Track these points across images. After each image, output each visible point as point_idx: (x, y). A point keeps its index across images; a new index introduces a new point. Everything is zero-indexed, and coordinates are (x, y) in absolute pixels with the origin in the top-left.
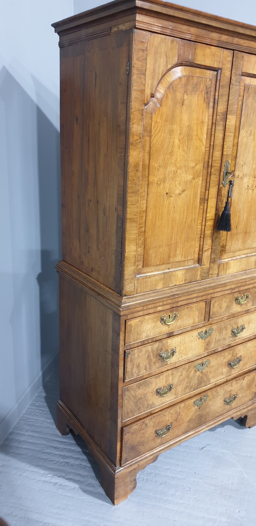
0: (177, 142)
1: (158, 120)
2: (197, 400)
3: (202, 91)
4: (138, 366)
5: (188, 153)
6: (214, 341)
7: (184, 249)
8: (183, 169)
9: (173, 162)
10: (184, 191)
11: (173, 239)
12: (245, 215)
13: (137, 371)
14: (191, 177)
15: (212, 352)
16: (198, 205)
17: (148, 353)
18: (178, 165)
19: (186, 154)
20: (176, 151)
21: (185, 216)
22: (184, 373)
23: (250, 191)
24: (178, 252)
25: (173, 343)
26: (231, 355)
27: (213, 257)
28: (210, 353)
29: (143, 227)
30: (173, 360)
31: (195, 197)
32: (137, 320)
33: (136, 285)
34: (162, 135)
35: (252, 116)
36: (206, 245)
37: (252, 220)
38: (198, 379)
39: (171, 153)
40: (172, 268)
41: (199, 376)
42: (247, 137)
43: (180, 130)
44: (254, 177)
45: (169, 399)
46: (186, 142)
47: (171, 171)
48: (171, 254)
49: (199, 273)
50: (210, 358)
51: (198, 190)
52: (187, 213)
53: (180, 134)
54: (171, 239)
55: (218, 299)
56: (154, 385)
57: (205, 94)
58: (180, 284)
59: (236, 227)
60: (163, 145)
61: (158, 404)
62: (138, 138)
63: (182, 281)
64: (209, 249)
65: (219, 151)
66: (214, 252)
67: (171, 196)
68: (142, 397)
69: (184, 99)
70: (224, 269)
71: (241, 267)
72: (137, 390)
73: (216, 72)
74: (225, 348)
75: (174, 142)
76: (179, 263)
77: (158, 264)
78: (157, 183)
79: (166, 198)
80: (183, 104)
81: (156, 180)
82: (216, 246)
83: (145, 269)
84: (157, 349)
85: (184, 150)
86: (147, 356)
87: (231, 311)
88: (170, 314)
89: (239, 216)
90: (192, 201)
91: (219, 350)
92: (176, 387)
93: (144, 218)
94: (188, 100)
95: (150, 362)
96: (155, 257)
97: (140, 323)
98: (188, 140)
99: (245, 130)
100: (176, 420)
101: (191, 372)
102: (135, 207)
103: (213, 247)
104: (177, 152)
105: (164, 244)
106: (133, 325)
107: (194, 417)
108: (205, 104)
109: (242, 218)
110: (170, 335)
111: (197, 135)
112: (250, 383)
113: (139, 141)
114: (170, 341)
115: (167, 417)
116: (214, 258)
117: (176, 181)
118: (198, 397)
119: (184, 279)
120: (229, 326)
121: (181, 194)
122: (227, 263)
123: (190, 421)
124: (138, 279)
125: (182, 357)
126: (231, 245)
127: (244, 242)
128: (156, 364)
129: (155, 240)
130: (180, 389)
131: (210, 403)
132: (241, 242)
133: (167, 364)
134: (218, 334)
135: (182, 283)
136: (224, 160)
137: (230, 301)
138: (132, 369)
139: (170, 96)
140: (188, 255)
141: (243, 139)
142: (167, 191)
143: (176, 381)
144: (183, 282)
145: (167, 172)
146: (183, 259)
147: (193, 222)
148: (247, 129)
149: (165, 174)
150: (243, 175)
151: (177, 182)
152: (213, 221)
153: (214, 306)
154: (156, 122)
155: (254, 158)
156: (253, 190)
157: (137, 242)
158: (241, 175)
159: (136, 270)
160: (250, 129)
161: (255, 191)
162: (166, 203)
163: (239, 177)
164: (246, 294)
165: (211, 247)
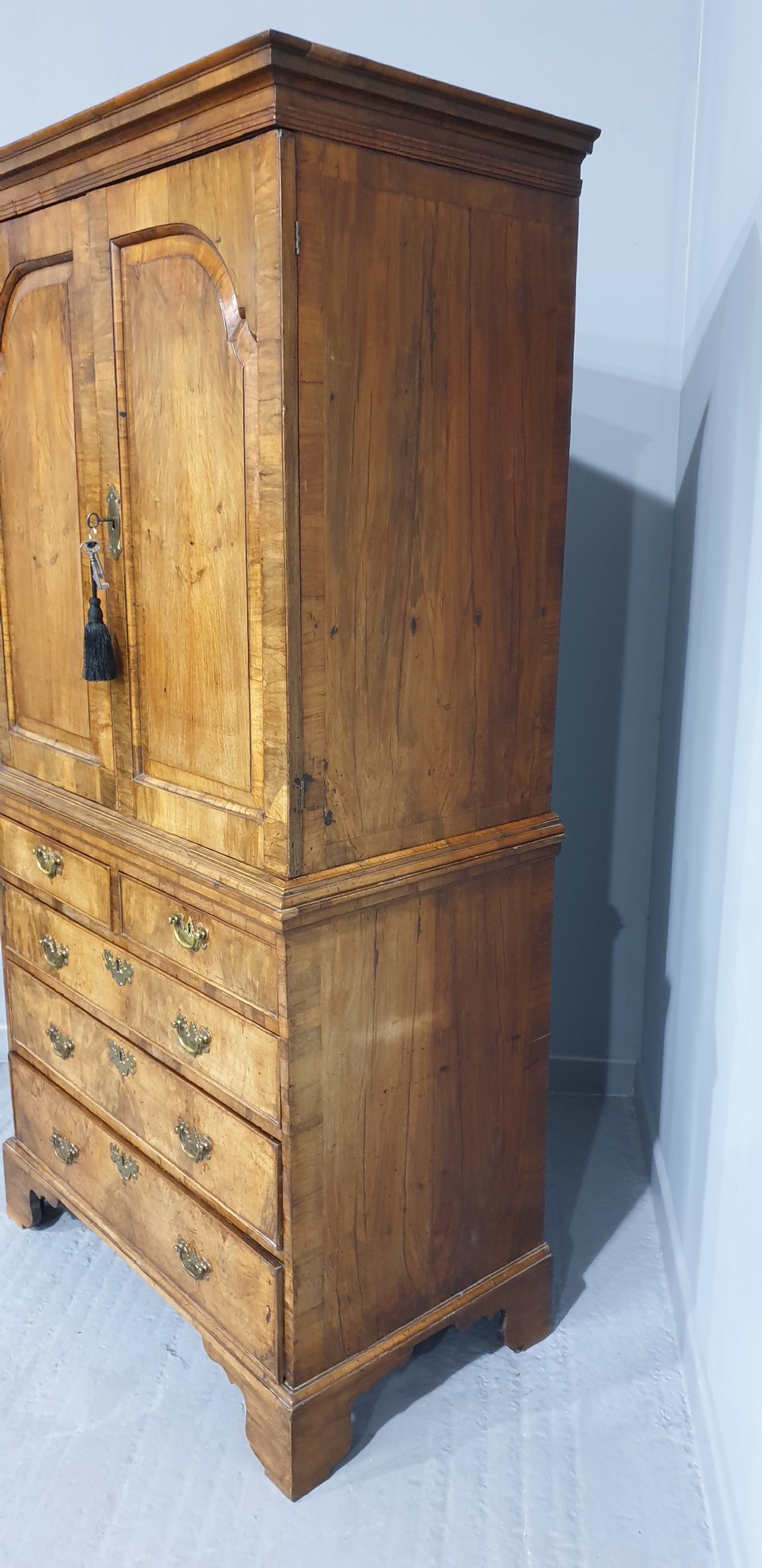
0: (35, 442)
2: (117, 1150)
4: (19, 932)
6: (138, 1007)
7: (71, 704)
8: (50, 502)
9: (35, 486)
10: (57, 556)
11: (53, 668)
12: (183, 662)
13: (18, 941)
14: (63, 524)
15: (140, 1043)
17: (28, 916)
18: (43, 495)
19: (51, 468)
20: (36, 462)
22: (90, 1039)
23: (185, 587)
24: (63, 708)
25: (64, 931)
26: (185, 1106)
27: (118, 753)
28: (133, 1039)
30: (66, 975)
31: (74, 577)
32: (8, 825)
33: (12, 747)
34: (15, 429)
35: (157, 352)
36: (102, 710)
37: (204, 686)
39: (31, 466)
40: (61, 742)
41: (119, 1082)
43: (37, 415)
44: (189, 545)
45: (71, 1075)
46: (48, 441)
47: (35, 509)
48: (54, 707)
49: (98, 779)
50: (138, 1058)
53: (37, 424)
54: (50, 668)
55: (134, 885)
56: (45, 1007)
57: (60, 322)
58: (68, 788)
59: (165, 690)
60: (18, 453)
61: (56, 1067)
63: (71, 785)
64: (108, 726)
65: (94, 461)
66: (118, 739)
67: (40, 565)
68: (33, 1015)
69: (32, 343)
70: (146, 806)
71: (187, 827)
72: (24, 988)
73: (69, 264)
75: (31, 443)
76: (67, 737)
77: (37, 716)
78: (19, 533)
79: (34, 571)
80: (33, 358)
81: (16, 525)
82: (119, 724)
83: (26, 721)
84: (40, 920)
85: (46, 461)
86: (28, 922)
87: (170, 952)
88: (50, 850)
89: (168, 660)
90: (72, 587)
91: (155, 1054)
92: (81, 1059)
94: (38, 346)
95: (33, 941)
96: (33, 699)
98: (49, 437)
100: (84, 1149)
101: (102, 1050)
103: (116, 727)
105: (41, 676)
107: (116, 1196)
108: (64, 348)
109: (175, 667)
110: (57, 907)
111: (61, 422)
112: (247, 1283)
114: (57, 920)
115: (71, 1124)
116: (121, 757)
117: (43, 531)
118: (121, 1147)
119: (74, 782)
120: (170, 999)
121: (53, 564)
122: (151, 791)
123: (110, 1193)
125: (80, 986)
126: (159, 739)
127: (191, 749)
128: (42, 956)
129: (29, 660)
130: (87, 1072)
131: (146, 1201)
132: (183, 743)
133: (59, 977)
134: (145, 995)
135: (71, 789)
136: (106, 485)
137: (162, 915)
138: (13, 929)
139: (15, 345)
140: (78, 722)
141: (146, 424)
142: (34, 553)
143: (78, 1039)
144: (74, 789)
145: (30, 510)
146: (72, 729)
148: (151, 393)
149: (28, 514)
150: (161, 530)
151: (44, 534)
153: (128, 900)
155: (182, 482)
156: (192, 583)
157: (6, 654)
158: (154, 530)
159: (11, 715)
160: (158, 391)
161: (196, 589)
162: (35, 578)
163: (153, 538)
164: (200, 924)
165: (110, 723)
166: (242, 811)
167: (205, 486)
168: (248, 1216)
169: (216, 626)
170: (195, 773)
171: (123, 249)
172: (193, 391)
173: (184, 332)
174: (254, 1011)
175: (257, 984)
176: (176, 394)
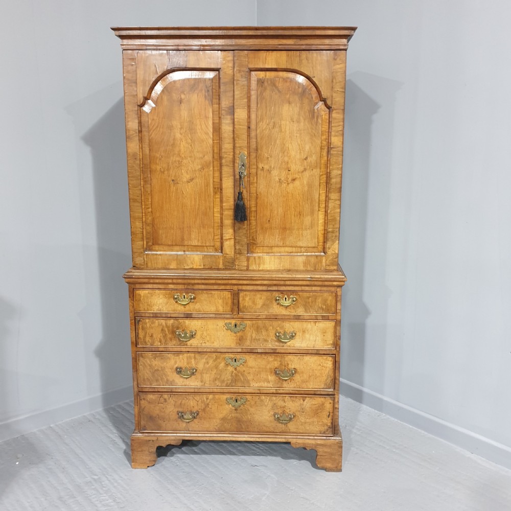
0: (178, 136)
1: (155, 118)
2: (232, 399)
3: (202, 90)
4: (152, 336)
5: (193, 145)
6: (249, 338)
7: (200, 235)
8: (189, 159)
9: (177, 153)
10: (193, 179)
11: (185, 223)
12: (281, 210)
13: (150, 340)
14: (200, 167)
15: (249, 351)
16: (212, 195)
17: (161, 327)
18: (183, 156)
19: (191, 146)
20: (178, 143)
21: (198, 203)
22: (211, 362)
23: (284, 185)
24: (193, 236)
25: (193, 325)
26: (279, 363)
27: (237, 247)
28: (245, 351)
29: (149, 208)
30: (194, 342)
31: (207, 186)
32: (146, 292)
33: (145, 259)
34: (161, 130)
35: (273, 108)
36: (227, 234)
37: (293, 217)
38: (232, 376)
39: (173, 145)
40: (188, 251)
41: (232, 372)
42: (269, 129)
43: (181, 125)
44: (287, 171)
45: (193, 383)
46: (189, 135)
47: (175, 161)
48: (185, 237)
49: (221, 261)
50: (247, 357)
51: (209, 180)
52: (199, 200)
53: (181, 128)
54: (183, 223)
55: (249, 293)
56: (172, 362)
57: (205, 92)
58: (197, 267)
59: (269, 221)
60: (163, 139)
61: (180, 384)
62: (134, 133)
63: (200, 266)
64: (231, 239)
65: (229, 143)
66: (238, 242)
67: (178, 183)
68: (160, 369)
69: (181, 98)
70: (255, 263)
71: (282, 266)
72: (153, 360)
73: (217, 72)
74: (267, 351)
75: (174, 136)
76: (196, 248)
77: (170, 244)
78: (161, 171)
79: (172, 186)
80: (181, 103)
81: (158, 168)
82: (239, 236)
83: (157, 247)
84: (173, 326)
85: (187, 143)
86: (161, 329)
87: (271, 311)
88: (184, 294)
89: (271, 211)
90: (204, 190)
91: (259, 351)
92: (202, 373)
93: (150, 200)
94: (186, 99)
95: (165, 336)
96: (166, 237)
97: (149, 295)
98: (191, 134)
99: (265, 122)
100: (204, 410)
101: (220, 363)
102: (137, 190)
103: (237, 238)
104: (180, 144)
105: (175, 227)
106: (142, 295)
107: (229, 418)
108: (207, 102)
109: (276, 212)
110: (188, 316)
111: (202, 129)
112: (317, 410)
113: (135, 135)
114: (187, 322)
115: (193, 403)
116: (239, 249)
117: (181, 170)
118: (234, 397)
119: (202, 264)
120: (271, 328)
121: (189, 182)
122: (259, 257)
123: (224, 419)
124: (147, 255)
125: (205, 343)
126: (264, 239)
127: (283, 239)
128: (172, 341)
129: (164, 222)
130: (207, 377)
131: (252, 410)
132: (279, 238)
133: (187, 345)
134: (254, 331)
135: (200, 267)
136: (237, 152)
137: (267, 299)
138: (145, 337)
139: (166, 98)
140: (205, 241)
141: (264, 131)
142: (173, 178)
143: (200, 366)
144: (202, 267)
145: (171, 162)
146: (200, 244)
147: (208, 210)
148: (268, 121)
149: (169, 163)
150: (271, 167)
151: (183, 171)
152: (232, 210)
153: (244, 299)
154: (153, 120)
155: (284, 150)
156: (288, 184)
157: (144, 221)
158: (266, 167)
159: (145, 246)
160: (272, 121)
161: (291, 186)
162: (173, 188)
163: (265, 170)
164: (292, 296)
165: (233, 237)
166: (313, 254)
167: (299, 152)
168: (317, 387)
169: (301, 196)
170: (286, 246)
171: (252, 72)
172: (293, 122)
173: (289, 103)
174: (323, 316)
175: (324, 307)
176: (283, 122)
